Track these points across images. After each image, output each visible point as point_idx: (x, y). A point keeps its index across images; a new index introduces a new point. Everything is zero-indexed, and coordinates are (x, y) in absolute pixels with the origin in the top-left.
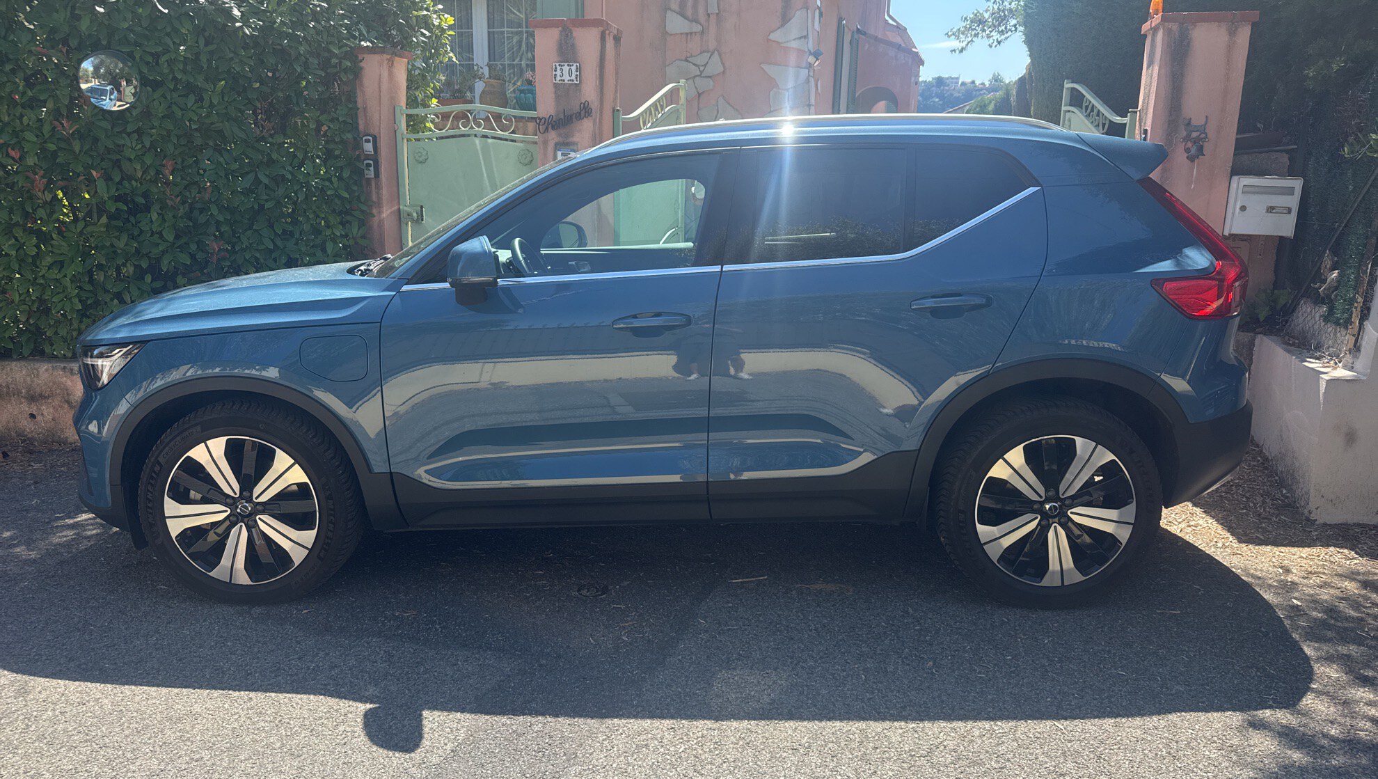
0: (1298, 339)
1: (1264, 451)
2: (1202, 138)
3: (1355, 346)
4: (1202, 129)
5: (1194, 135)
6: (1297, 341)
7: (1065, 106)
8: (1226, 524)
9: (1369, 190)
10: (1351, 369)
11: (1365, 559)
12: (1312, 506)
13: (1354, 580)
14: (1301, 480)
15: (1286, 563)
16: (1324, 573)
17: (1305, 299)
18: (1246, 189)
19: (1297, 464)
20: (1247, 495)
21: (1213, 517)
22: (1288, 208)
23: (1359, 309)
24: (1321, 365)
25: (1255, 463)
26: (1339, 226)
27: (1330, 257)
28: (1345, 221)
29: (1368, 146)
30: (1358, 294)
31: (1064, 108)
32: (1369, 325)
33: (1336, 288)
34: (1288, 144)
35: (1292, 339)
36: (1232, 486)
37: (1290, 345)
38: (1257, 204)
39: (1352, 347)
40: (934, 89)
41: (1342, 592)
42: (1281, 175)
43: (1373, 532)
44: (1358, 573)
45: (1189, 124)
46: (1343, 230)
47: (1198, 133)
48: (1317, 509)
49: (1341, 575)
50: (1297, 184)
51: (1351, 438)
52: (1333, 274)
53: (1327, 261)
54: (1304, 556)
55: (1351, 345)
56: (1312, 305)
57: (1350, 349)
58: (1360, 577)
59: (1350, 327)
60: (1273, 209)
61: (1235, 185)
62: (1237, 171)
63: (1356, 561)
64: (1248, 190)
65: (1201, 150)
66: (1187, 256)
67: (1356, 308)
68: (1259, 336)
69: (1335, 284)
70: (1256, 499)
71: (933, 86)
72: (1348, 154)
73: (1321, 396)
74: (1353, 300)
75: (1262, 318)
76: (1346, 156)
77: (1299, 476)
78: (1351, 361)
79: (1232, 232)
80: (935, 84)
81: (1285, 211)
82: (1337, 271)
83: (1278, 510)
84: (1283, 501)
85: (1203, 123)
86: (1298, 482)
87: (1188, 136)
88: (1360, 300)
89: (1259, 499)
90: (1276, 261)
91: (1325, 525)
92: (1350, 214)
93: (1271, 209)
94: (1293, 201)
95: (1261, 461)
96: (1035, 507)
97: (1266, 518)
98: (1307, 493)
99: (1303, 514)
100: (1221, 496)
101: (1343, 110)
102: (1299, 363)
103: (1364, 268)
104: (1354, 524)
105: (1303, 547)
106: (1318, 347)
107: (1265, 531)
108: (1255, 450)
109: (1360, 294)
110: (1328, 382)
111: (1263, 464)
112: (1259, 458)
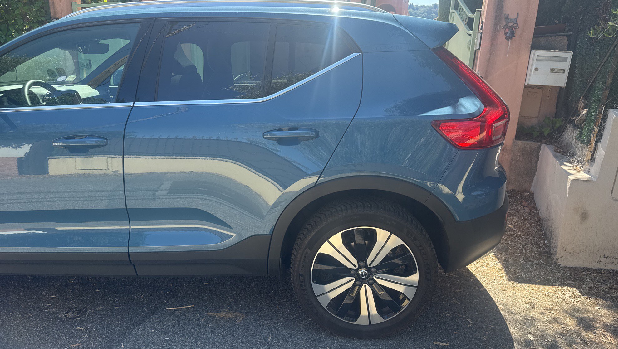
0: (563, 149)
1: (540, 214)
2: (515, 27)
3: (592, 158)
4: (515, 21)
5: (510, 24)
6: (562, 150)
7: (451, 9)
8: (504, 265)
9: (607, 59)
10: (588, 172)
11: (585, 297)
12: (559, 256)
13: (573, 316)
14: (554, 238)
15: (534, 299)
16: (555, 310)
17: (569, 124)
18: (539, 58)
19: (554, 228)
20: (523, 243)
21: (499, 259)
22: (563, 70)
23: (595, 135)
24: (571, 168)
25: (533, 221)
26: (589, 82)
27: (583, 101)
28: (593, 79)
29: (606, 30)
30: (595, 126)
31: (451, 11)
32: (601, 146)
33: (585, 120)
34: (568, 31)
35: (559, 149)
36: (516, 236)
37: (558, 152)
38: (545, 67)
39: (589, 159)
40: (433, 9)
41: (563, 327)
42: (561, 50)
43: (594, 275)
44: (577, 311)
45: (507, 18)
46: (591, 84)
47: (513, 23)
48: (562, 257)
49: (565, 312)
50: (569, 55)
51: (584, 216)
52: (584, 111)
53: (581, 104)
54: (546, 293)
55: (589, 157)
56: (573, 129)
57: (588, 160)
58: (577, 315)
59: (589, 146)
60: (554, 70)
61: (533, 55)
62: (535, 46)
63: (579, 299)
64: (540, 59)
65: (513, 34)
66: (461, 105)
67: (593, 134)
68: (543, 145)
69: (585, 118)
70: (527, 247)
71: (432, 8)
72: (593, 35)
73: (568, 189)
74: (592, 129)
75: (546, 133)
76: (591, 36)
77: (554, 235)
78: (589, 167)
79: (530, 84)
80: (433, 7)
81: (561, 72)
82: (586, 110)
83: (539, 255)
84: (544, 249)
85: (516, 17)
86: (553, 239)
87: (507, 24)
88: (596, 129)
89: (530, 246)
90: (558, 100)
91: (566, 267)
92: (596, 74)
93: (553, 70)
94: (566, 66)
95: (537, 220)
96: (352, 272)
97: (530, 261)
98: (556, 247)
99: (553, 259)
100: (508, 244)
101: (598, 10)
102: (559, 165)
103: (600, 110)
104: (584, 268)
105: (548, 285)
106: (572, 156)
107: (528, 271)
108: (534, 212)
109: (597, 126)
110: (573, 181)
111: (537, 222)
112: (536, 218)
